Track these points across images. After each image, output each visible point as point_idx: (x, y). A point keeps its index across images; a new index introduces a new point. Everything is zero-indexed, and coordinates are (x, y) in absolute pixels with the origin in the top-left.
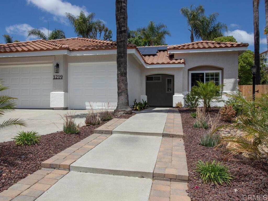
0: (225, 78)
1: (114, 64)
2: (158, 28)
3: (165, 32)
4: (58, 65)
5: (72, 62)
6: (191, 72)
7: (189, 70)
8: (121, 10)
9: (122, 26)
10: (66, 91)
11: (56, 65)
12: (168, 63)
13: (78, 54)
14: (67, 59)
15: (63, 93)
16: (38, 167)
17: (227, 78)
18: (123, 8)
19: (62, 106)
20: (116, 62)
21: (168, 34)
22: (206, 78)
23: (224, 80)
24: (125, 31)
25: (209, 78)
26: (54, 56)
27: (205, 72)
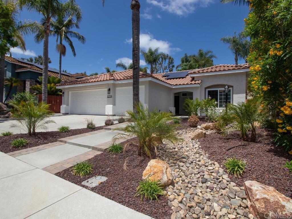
0: (234, 94)
1: (131, 88)
2: (206, 54)
3: (212, 57)
4: (109, 90)
5: (118, 87)
6: (207, 90)
7: (206, 88)
8: (135, 55)
9: (135, 65)
10: (114, 104)
11: (108, 89)
12: (191, 84)
13: (120, 82)
14: (115, 86)
15: (112, 106)
16: (56, 141)
17: (236, 94)
18: (136, 54)
19: (111, 114)
20: (132, 87)
21: (215, 57)
22: (220, 94)
23: (234, 95)
24: (137, 68)
25: (222, 94)
26: (108, 84)
27: (219, 89)
